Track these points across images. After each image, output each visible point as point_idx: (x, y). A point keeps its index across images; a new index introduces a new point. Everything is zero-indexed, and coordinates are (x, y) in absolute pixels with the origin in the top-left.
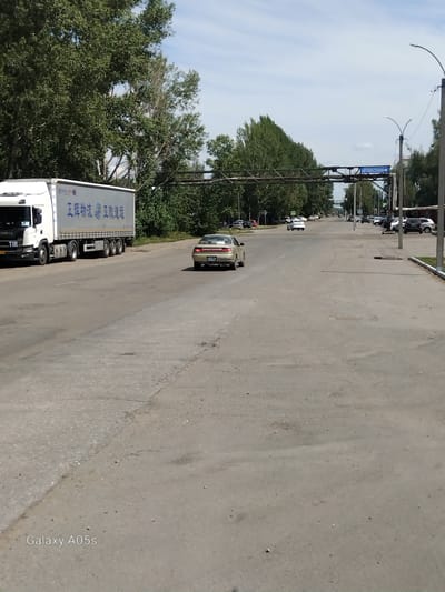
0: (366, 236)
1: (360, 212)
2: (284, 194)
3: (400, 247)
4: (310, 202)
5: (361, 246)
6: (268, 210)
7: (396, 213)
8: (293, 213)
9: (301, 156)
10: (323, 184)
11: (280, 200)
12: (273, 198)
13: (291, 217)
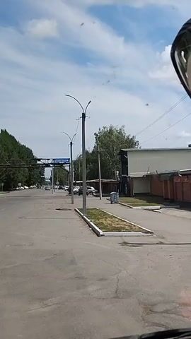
0: (62, 197)
1: (58, 183)
2: (14, 174)
3: (73, 203)
4: (30, 178)
5: (52, 203)
6: (5, 183)
7: (75, 184)
8: (20, 184)
9: (26, 153)
10: (38, 168)
11: (12, 177)
12: (8, 176)
13: (19, 186)
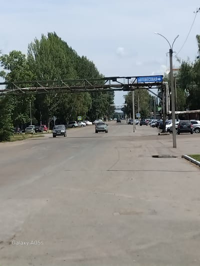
0: (150, 137)
1: (139, 115)
2: (71, 101)
3: (175, 146)
4: (94, 108)
5: (140, 147)
6: (57, 116)
7: (170, 117)
8: (80, 118)
9: (85, 68)
10: (104, 92)
11: (68, 106)
12: (62, 105)
13: (78, 121)
